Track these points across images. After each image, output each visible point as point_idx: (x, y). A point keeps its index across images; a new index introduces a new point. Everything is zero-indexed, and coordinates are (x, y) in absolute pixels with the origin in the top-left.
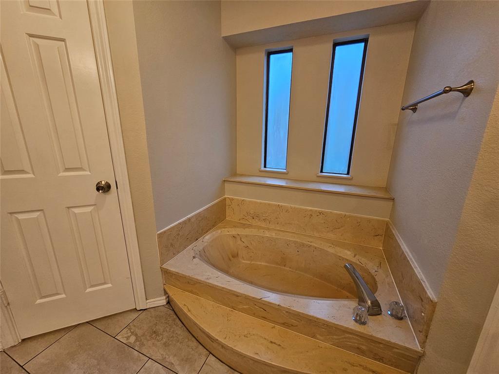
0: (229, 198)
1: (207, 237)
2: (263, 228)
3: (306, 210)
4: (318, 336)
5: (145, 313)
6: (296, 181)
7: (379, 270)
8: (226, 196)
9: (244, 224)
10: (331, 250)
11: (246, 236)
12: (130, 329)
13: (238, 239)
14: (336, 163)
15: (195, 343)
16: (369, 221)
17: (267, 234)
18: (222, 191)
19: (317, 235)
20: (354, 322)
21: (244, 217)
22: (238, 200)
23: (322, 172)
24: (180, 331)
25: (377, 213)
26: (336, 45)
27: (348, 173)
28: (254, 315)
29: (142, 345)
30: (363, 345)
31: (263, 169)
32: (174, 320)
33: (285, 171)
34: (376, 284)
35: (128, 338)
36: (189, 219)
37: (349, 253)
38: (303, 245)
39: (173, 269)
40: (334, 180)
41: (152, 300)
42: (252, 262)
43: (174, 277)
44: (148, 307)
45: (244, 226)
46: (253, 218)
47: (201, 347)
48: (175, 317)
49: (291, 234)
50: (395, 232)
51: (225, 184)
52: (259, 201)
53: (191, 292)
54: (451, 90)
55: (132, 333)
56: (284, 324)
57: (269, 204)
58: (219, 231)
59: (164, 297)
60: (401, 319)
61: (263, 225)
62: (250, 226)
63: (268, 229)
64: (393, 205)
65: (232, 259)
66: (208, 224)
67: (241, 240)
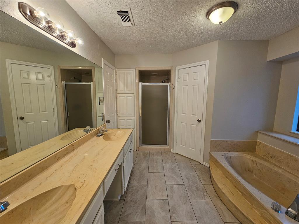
0: (258, 141)
2: (275, 165)
8: (258, 140)
11: (261, 164)
13: (255, 164)
15: (210, 180)
17: (276, 169)
21: (266, 155)
22: (263, 144)
28: (232, 183)
29: (196, 170)
35: (194, 166)
36: (227, 141)
41: (205, 162)
42: (261, 180)
44: (203, 164)
45: (263, 159)
46: (272, 158)
51: (258, 134)
58: (245, 155)
59: (209, 164)
61: (277, 164)
63: (279, 167)
65: (248, 171)
66: (238, 148)
67: (257, 165)
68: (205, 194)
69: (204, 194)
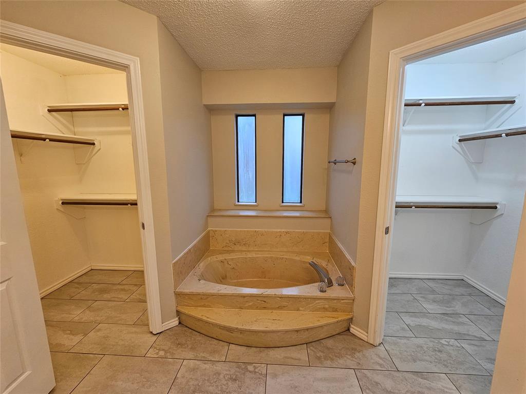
0: (212, 230)
1: (201, 265)
2: (245, 251)
3: (277, 232)
4: (301, 309)
5: (162, 335)
6: (266, 211)
7: (329, 264)
8: (210, 229)
9: (228, 251)
10: (297, 258)
11: (232, 259)
12: (155, 348)
13: (226, 262)
14: (292, 195)
15: (215, 342)
16: (319, 234)
17: (249, 255)
18: (206, 225)
19: (285, 250)
20: (320, 292)
21: (227, 245)
22: (220, 231)
23: (283, 202)
24: (199, 338)
25: (322, 228)
26: (284, 115)
27: (301, 202)
28: (257, 308)
29: (173, 354)
30: (326, 305)
31: (237, 203)
32: (191, 333)
33: (255, 204)
34: (328, 272)
35: (157, 354)
36: (190, 250)
37: (309, 257)
38: (277, 258)
39: (187, 291)
40: (292, 208)
41: (167, 323)
43: (187, 298)
44: (163, 330)
45: (228, 252)
46: (235, 244)
47: (221, 342)
48: (190, 330)
49: (267, 252)
50: (334, 238)
51: (209, 219)
52: (239, 230)
53: (204, 306)
54: (348, 162)
55: (159, 350)
56: (278, 308)
57: (248, 231)
59: (177, 319)
60: (343, 285)
61: (244, 248)
62: (233, 251)
63: (248, 251)
64: (331, 221)
65: (222, 280)
67: (228, 264)
68: (250, 368)
69: (250, 372)
